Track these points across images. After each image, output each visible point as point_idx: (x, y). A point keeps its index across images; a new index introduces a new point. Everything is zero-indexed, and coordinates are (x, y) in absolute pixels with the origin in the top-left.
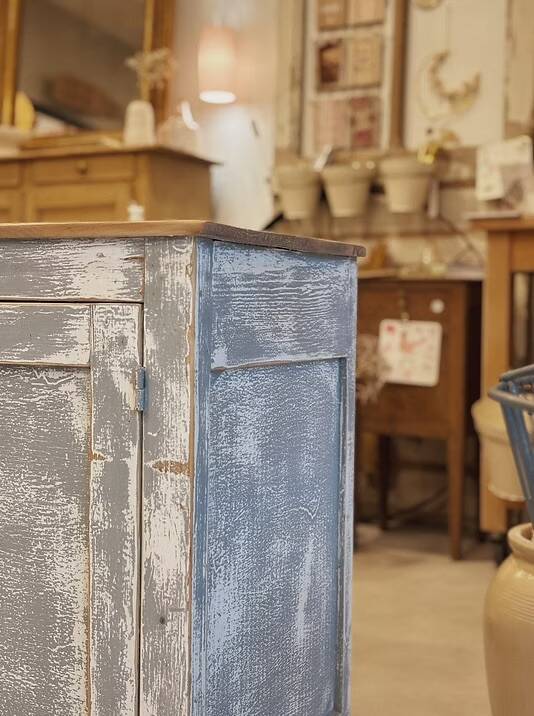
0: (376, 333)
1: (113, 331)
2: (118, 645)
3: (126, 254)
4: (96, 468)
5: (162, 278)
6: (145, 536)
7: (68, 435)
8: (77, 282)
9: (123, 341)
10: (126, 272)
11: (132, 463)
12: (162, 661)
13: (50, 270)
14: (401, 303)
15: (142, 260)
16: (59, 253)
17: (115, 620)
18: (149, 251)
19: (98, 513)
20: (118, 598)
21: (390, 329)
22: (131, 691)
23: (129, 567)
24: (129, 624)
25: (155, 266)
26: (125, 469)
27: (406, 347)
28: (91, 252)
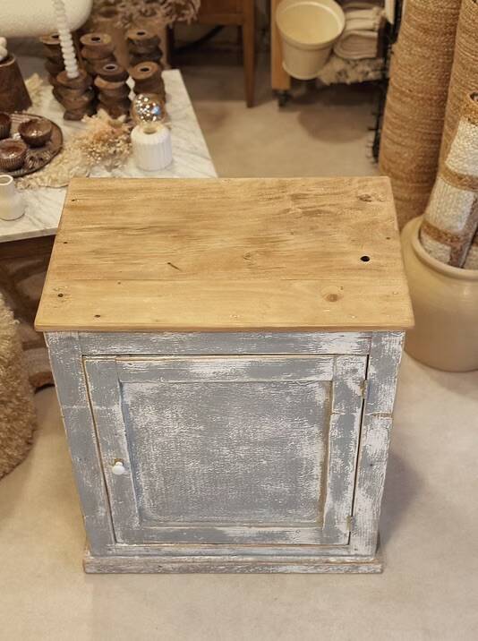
1: (349, 367)
2: (345, 474)
3: (359, 335)
4: (334, 418)
5: (383, 346)
6: (363, 439)
7: (313, 404)
8: (324, 347)
9: (355, 371)
10: (359, 343)
11: (357, 415)
12: (372, 478)
13: (307, 342)
15: (370, 338)
16: (313, 335)
17: (343, 468)
18: (375, 334)
19: (334, 433)
20: (345, 461)
22: (351, 488)
23: (353, 449)
24: (351, 467)
26: (353, 417)
28: (336, 335)
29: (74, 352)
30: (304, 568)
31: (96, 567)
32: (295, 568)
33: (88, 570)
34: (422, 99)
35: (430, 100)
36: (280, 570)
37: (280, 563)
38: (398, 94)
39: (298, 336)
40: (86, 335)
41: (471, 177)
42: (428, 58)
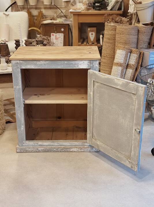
0: (50, 36)
3: (88, 62)
10: (88, 65)
13: (75, 64)
14: (55, 29)
15: (90, 63)
16: (77, 62)
18: (91, 62)
21: (53, 35)
25: (92, 64)
27: (56, 39)
28: (82, 62)
29: (18, 68)
30: (78, 149)
31: (20, 149)
32: (75, 150)
33: (17, 151)
34: (110, 57)
35: (112, 57)
36: (71, 150)
37: (71, 148)
38: (104, 57)
39: (73, 62)
40: (21, 62)
41: (120, 63)
42: (110, 46)
